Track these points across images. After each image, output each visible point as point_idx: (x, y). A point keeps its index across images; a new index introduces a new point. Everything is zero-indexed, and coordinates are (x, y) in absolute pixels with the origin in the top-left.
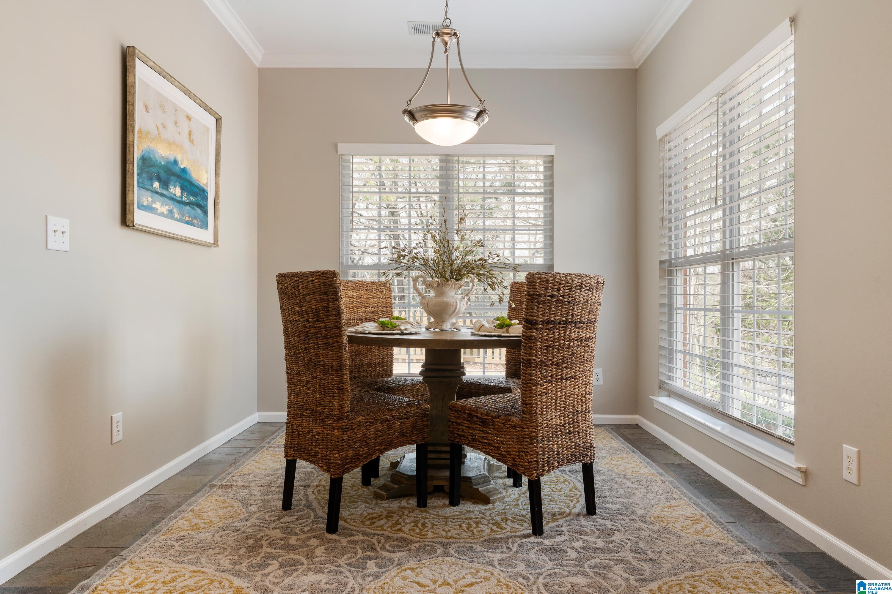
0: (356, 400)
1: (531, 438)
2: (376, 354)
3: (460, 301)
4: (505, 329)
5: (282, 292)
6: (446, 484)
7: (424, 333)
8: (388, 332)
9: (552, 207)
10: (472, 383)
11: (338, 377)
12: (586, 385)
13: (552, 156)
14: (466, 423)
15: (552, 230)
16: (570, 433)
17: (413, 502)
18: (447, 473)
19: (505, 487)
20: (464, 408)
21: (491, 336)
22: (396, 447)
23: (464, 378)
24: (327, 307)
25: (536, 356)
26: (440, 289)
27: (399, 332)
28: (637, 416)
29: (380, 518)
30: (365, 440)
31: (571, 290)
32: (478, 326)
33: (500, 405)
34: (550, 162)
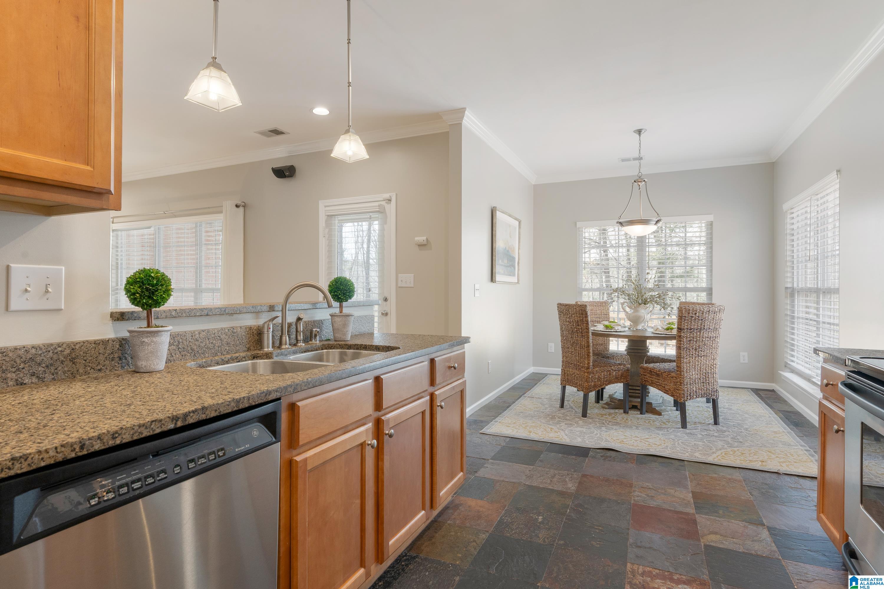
0: (594, 361)
1: (681, 383)
2: (601, 340)
3: (647, 315)
4: (670, 331)
5: (560, 312)
6: (639, 405)
7: (627, 331)
8: (610, 330)
9: (711, 252)
10: (654, 357)
11: (587, 350)
12: (714, 360)
13: (712, 222)
14: (649, 375)
15: (711, 266)
16: (703, 383)
17: (622, 411)
18: (639, 400)
19: (671, 410)
20: (647, 368)
21: (662, 334)
22: (613, 383)
23: (648, 354)
24: (583, 320)
25: (683, 345)
26: (636, 310)
27: (615, 330)
28: (774, 384)
29: (605, 415)
30: (599, 379)
31: (703, 313)
32: (655, 328)
33: (667, 367)
34: (710, 226)
